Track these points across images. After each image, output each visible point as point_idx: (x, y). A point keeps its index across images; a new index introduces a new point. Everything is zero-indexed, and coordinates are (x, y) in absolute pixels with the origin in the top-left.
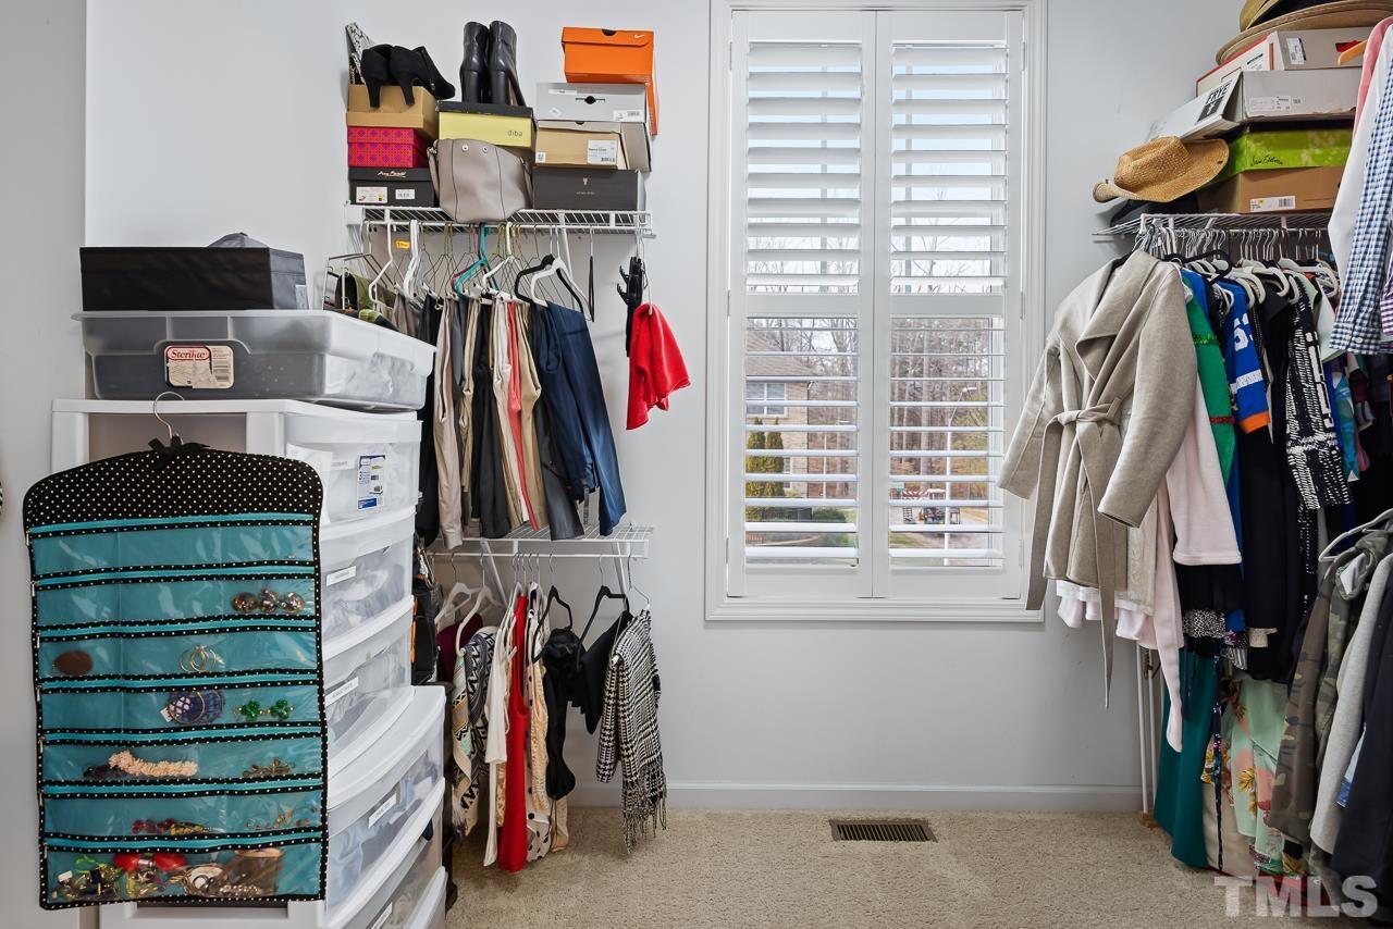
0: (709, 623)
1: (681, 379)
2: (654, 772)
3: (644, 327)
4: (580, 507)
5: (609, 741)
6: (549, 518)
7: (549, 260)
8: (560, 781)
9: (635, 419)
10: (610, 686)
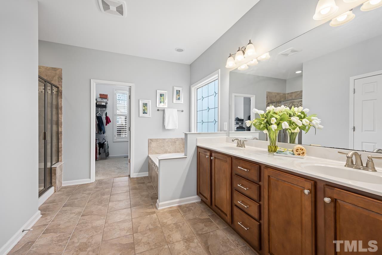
0: (113, 142)
1: (110, 122)
2: (108, 153)
3: (107, 118)
4: (101, 132)
5: (104, 150)
6: (99, 133)
7: (98, 112)
8: (100, 154)
9: (106, 125)
10: (104, 146)
